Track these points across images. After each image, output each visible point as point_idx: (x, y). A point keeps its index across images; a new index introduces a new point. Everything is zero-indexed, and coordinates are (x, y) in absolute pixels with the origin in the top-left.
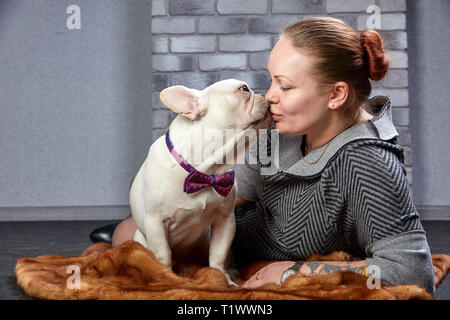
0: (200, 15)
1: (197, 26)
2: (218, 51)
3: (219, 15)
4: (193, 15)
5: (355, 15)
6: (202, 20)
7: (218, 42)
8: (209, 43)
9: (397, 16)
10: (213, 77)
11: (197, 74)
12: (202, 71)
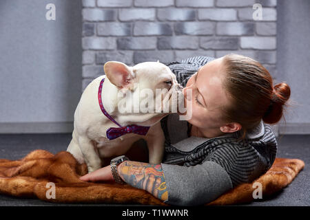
2: (133, 6)
10: (129, 26)
11: (117, 24)
12: (121, 22)
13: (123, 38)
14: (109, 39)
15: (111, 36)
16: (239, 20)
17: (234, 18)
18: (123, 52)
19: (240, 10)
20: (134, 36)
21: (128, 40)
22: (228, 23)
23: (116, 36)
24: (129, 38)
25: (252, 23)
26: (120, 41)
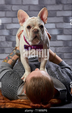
0: (6, 11)
1: (6, 14)
2: (12, 23)
3: (13, 11)
4: (4, 11)
5: (56, 11)
6: (7, 12)
7: (12, 20)
8: (9, 20)
9: (69, 11)
10: (11, 31)
11: (5, 30)
12: (7, 29)
13: (8, 36)
14: (2, 37)
15: (3, 35)
16: (56, 28)
17: (54, 27)
18: (8, 42)
19: (57, 24)
20: (13, 35)
21: (10, 37)
22: (52, 30)
23: (5, 36)
24: (11, 36)
25: (62, 29)
26: (7, 37)
